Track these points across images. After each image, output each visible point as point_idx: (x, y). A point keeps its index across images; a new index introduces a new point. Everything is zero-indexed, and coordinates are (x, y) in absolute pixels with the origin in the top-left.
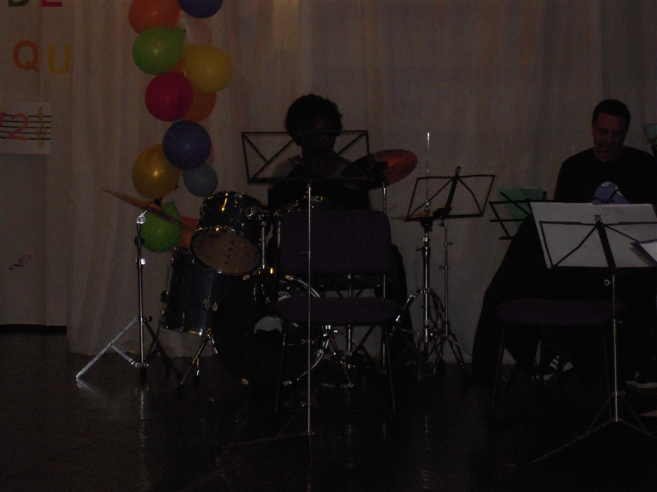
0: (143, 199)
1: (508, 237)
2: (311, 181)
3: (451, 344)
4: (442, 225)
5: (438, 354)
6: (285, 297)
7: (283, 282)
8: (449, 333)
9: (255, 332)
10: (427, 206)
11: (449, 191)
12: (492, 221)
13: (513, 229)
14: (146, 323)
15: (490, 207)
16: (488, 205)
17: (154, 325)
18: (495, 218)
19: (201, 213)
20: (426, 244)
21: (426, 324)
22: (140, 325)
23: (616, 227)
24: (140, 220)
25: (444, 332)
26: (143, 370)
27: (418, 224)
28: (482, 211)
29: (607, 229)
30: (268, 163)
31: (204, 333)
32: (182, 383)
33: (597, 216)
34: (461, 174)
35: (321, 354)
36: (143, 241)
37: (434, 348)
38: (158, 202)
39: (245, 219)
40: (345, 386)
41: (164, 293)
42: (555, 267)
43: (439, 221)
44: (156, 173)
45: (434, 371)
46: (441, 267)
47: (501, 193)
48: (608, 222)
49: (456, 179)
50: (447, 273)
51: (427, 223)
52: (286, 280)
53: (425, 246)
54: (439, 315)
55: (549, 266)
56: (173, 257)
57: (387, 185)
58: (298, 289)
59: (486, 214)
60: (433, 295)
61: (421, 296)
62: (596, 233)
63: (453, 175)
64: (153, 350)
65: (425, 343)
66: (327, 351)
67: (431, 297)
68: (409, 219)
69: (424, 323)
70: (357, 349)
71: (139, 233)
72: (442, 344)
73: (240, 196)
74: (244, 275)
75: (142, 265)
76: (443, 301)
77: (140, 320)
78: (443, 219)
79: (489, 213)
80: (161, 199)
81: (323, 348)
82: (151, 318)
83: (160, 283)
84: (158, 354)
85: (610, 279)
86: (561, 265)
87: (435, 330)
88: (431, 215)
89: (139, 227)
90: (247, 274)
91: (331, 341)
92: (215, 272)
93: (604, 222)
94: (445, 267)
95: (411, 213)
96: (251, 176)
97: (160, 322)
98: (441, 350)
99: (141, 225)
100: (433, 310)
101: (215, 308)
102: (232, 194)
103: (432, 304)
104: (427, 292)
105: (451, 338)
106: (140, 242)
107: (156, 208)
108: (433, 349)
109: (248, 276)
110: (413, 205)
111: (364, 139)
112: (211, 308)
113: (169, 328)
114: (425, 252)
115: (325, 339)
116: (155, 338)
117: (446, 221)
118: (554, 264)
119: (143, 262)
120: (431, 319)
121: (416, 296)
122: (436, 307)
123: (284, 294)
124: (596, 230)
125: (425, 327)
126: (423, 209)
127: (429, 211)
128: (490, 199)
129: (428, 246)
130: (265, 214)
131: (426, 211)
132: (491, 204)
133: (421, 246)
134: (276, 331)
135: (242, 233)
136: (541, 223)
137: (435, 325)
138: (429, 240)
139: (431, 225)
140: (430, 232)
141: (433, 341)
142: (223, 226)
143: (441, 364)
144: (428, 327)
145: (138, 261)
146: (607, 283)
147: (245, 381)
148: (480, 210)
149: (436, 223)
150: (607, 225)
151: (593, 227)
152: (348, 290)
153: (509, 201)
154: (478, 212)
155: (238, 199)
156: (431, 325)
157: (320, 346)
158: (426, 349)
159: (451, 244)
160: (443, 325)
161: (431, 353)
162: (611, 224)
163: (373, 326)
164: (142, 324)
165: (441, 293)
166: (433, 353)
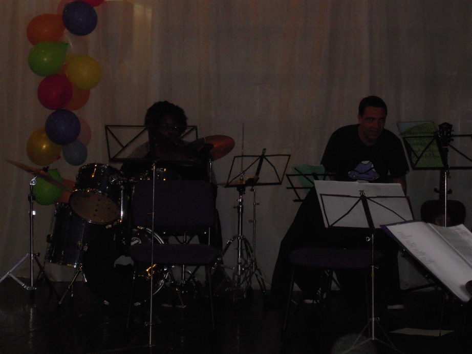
0: (35, 167)
1: (299, 200)
2: (156, 161)
3: (257, 275)
4: (252, 190)
5: (248, 283)
6: (136, 242)
7: (136, 230)
8: (256, 268)
9: (115, 266)
10: (242, 176)
11: (257, 166)
12: (287, 188)
13: (303, 194)
14: (35, 257)
15: (287, 178)
16: (285, 177)
17: (41, 259)
18: (291, 186)
19: (77, 179)
20: (241, 203)
21: (240, 261)
22: (31, 259)
23: (374, 200)
24: (32, 182)
25: (252, 267)
26: (32, 293)
27: (235, 189)
28: (281, 180)
29: (368, 201)
30: (124, 148)
31: (77, 266)
32: (60, 303)
33: (361, 191)
34: (265, 154)
35: (162, 283)
36: (34, 198)
37: (245, 279)
38: (46, 170)
39: (109, 184)
40: (180, 307)
41: (49, 236)
42: (331, 227)
43: (250, 188)
44: (44, 147)
45: (245, 296)
46: (251, 221)
47: (295, 169)
48: (370, 196)
49: (262, 157)
50: (254, 225)
51: (241, 189)
52: (138, 229)
53: (240, 204)
54: (249, 254)
55: (326, 226)
56: (56, 209)
57: (212, 160)
58: (146, 235)
59: (284, 183)
60: (245, 240)
61: (236, 240)
62: (361, 203)
63: (261, 154)
64: (40, 276)
65: (238, 276)
66: (166, 281)
67: (243, 242)
68: (228, 185)
69: (238, 261)
70: (189, 279)
71: (31, 192)
72: (250, 276)
73: (106, 167)
74: (107, 225)
75: (33, 216)
76: (252, 245)
77: (31, 256)
78: (253, 186)
79: (286, 183)
80: (48, 167)
81: (164, 279)
82: (39, 254)
83: (46, 228)
84: (43, 280)
85: (371, 237)
86: (335, 225)
87: (246, 266)
88: (244, 183)
89: (32, 188)
90: (110, 224)
91: (169, 273)
92: (86, 221)
93: (367, 196)
94: (253, 221)
95: (229, 182)
96: (112, 157)
97: (46, 256)
98: (250, 280)
99: (33, 186)
100: (245, 252)
101: (86, 249)
102: (99, 165)
103: (244, 247)
104: (240, 238)
105: (257, 272)
106: (33, 197)
107: (44, 174)
108: (244, 281)
109: (110, 226)
110: (231, 176)
111: (194, 132)
112: (83, 248)
113: (52, 262)
114: (239, 209)
115: (166, 272)
116: (42, 269)
117: (255, 187)
118: (330, 225)
119: (34, 213)
120: (243, 258)
121: (233, 241)
122: (247, 249)
123: (136, 239)
124: (361, 200)
125: (238, 263)
126: (239, 178)
127: (243, 179)
128: (287, 173)
129: (242, 205)
130: (123, 180)
131: (240, 179)
132: (288, 176)
133: (236, 205)
134: (130, 265)
135: (106, 194)
136: (321, 195)
137: (246, 262)
138: (242, 200)
139: (244, 190)
140: (243, 195)
141: (244, 274)
142: (93, 189)
143: (249, 289)
144: (241, 263)
145: (30, 212)
146: (368, 239)
147: (106, 302)
148: (279, 179)
149: (248, 188)
150: (368, 198)
151: (359, 199)
152: (183, 235)
153: (301, 174)
154: (278, 181)
155: (104, 169)
156: (243, 263)
157: (162, 278)
158: (239, 280)
159: (258, 204)
160: (252, 263)
161: (243, 282)
162: (371, 198)
163: (198, 266)
164: (32, 258)
165: (250, 239)
166: (244, 282)
